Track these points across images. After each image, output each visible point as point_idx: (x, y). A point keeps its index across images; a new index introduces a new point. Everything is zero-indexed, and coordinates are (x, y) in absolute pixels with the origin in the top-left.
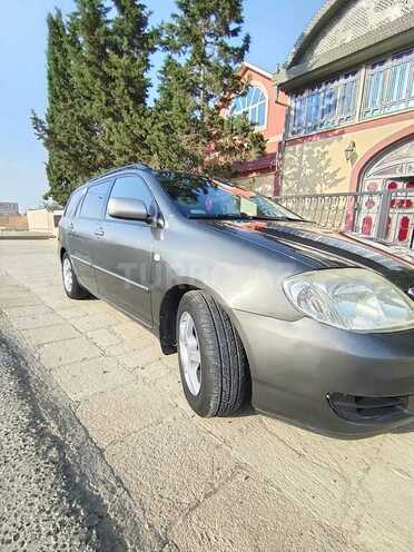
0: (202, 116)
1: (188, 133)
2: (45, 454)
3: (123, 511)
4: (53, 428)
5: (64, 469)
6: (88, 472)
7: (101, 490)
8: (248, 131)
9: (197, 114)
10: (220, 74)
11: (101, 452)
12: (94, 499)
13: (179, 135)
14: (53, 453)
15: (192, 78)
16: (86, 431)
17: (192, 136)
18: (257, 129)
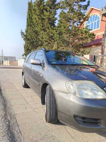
0: (72, 28)
1: (67, 34)
2: (5, 122)
3: (19, 137)
4: (9, 118)
5: (9, 126)
6: (14, 128)
7: (16, 132)
8: (87, 33)
9: (70, 28)
10: (77, 15)
11: (18, 126)
12: (13, 134)
13: (64, 35)
14: (7, 123)
15: (69, 17)
16: (16, 120)
17: (68, 35)
18: (90, 32)
